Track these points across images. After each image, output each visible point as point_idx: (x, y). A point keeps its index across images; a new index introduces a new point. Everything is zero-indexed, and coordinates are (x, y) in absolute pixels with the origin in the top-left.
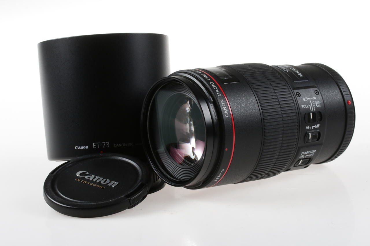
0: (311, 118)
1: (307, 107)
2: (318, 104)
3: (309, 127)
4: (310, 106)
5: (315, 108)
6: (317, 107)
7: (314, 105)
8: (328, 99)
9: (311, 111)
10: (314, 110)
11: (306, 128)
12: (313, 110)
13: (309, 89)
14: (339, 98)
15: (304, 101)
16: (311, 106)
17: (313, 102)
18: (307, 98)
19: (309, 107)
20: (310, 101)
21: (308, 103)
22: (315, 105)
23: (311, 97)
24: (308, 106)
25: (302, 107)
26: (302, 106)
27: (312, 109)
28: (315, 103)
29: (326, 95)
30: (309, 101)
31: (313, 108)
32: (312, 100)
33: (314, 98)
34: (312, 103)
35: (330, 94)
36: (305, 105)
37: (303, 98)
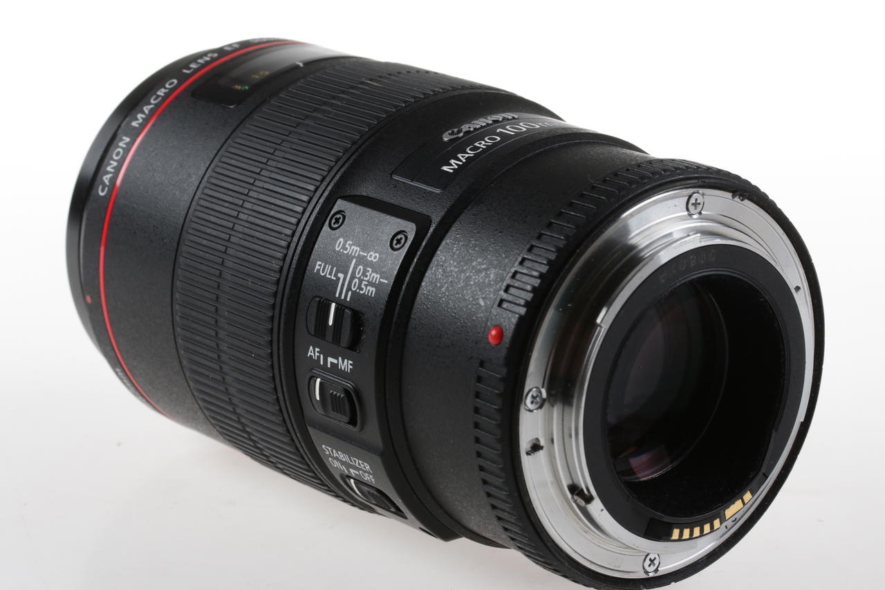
0: (331, 323)
1: (330, 274)
2: (370, 284)
3: (317, 354)
4: (341, 276)
5: (354, 293)
6: (361, 292)
7: (356, 280)
8: (442, 287)
9: (337, 296)
10: (348, 299)
11: (309, 353)
12: (343, 298)
13: (383, 216)
14: (482, 303)
15: (337, 249)
16: (344, 279)
17: (361, 267)
18: (351, 245)
19: (338, 279)
20: (354, 261)
21: (341, 263)
22: (361, 281)
23: (365, 248)
24: (336, 275)
25: (317, 267)
26: (319, 263)
27: (343, 293)
28: (364, 274)
29: (444, 271)
30: (349, 258)
31: (349, 289)
32: (361, 260)
33: (373, 257)
34: (355, 268)
35: (463, 271)
36: (328, 268)
37: (341, 240)
